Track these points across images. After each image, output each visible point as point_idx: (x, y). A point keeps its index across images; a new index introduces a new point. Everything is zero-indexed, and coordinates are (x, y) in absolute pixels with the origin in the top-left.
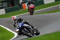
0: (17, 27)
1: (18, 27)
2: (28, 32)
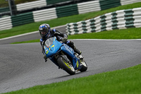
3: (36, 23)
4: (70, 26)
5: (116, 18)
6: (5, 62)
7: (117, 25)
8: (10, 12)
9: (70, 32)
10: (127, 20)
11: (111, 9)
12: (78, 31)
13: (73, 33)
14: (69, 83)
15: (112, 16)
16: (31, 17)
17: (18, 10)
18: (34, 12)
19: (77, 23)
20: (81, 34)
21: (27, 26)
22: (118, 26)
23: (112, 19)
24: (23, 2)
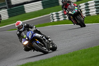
0: (25, 38)
1: (27, 38)
2: (43, 46)
3: (27, 13)
4: (53, 15)
5: (89, 7)
6: (3, 45)
7: (89, 12)
8: (6, 6)
9: (54, 19)
10: (97, 8)
12: (59, 19)
13: (56, 20)
14: (53, 59)
15: (85, 6)
16: (23, 9)
17: (13, 4)
18: (25, 5)
19: (59, 12)
20: (62, 21)
22: (90, 14)
23: (85, 8)
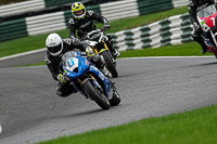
7: (170, 40)
11: (159, 14)
16: (24, 26)
18: (27, 19)
21: (16, 41)
24: (6, 3)
